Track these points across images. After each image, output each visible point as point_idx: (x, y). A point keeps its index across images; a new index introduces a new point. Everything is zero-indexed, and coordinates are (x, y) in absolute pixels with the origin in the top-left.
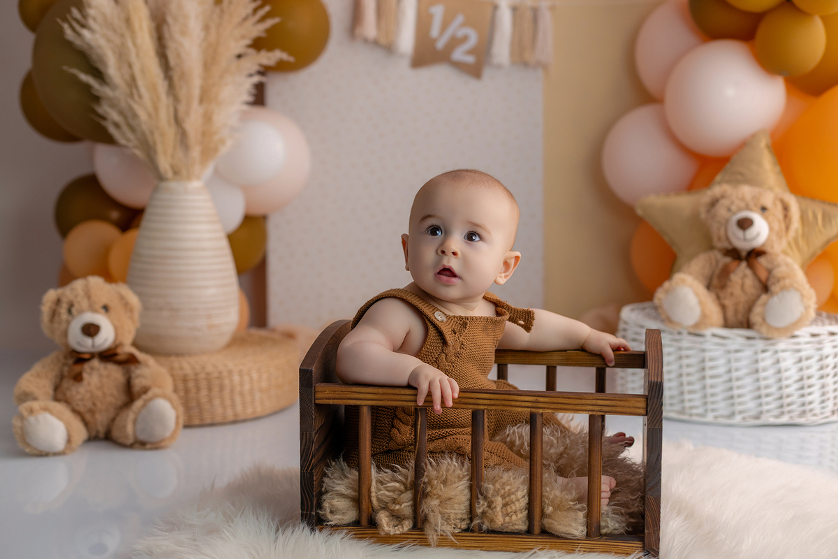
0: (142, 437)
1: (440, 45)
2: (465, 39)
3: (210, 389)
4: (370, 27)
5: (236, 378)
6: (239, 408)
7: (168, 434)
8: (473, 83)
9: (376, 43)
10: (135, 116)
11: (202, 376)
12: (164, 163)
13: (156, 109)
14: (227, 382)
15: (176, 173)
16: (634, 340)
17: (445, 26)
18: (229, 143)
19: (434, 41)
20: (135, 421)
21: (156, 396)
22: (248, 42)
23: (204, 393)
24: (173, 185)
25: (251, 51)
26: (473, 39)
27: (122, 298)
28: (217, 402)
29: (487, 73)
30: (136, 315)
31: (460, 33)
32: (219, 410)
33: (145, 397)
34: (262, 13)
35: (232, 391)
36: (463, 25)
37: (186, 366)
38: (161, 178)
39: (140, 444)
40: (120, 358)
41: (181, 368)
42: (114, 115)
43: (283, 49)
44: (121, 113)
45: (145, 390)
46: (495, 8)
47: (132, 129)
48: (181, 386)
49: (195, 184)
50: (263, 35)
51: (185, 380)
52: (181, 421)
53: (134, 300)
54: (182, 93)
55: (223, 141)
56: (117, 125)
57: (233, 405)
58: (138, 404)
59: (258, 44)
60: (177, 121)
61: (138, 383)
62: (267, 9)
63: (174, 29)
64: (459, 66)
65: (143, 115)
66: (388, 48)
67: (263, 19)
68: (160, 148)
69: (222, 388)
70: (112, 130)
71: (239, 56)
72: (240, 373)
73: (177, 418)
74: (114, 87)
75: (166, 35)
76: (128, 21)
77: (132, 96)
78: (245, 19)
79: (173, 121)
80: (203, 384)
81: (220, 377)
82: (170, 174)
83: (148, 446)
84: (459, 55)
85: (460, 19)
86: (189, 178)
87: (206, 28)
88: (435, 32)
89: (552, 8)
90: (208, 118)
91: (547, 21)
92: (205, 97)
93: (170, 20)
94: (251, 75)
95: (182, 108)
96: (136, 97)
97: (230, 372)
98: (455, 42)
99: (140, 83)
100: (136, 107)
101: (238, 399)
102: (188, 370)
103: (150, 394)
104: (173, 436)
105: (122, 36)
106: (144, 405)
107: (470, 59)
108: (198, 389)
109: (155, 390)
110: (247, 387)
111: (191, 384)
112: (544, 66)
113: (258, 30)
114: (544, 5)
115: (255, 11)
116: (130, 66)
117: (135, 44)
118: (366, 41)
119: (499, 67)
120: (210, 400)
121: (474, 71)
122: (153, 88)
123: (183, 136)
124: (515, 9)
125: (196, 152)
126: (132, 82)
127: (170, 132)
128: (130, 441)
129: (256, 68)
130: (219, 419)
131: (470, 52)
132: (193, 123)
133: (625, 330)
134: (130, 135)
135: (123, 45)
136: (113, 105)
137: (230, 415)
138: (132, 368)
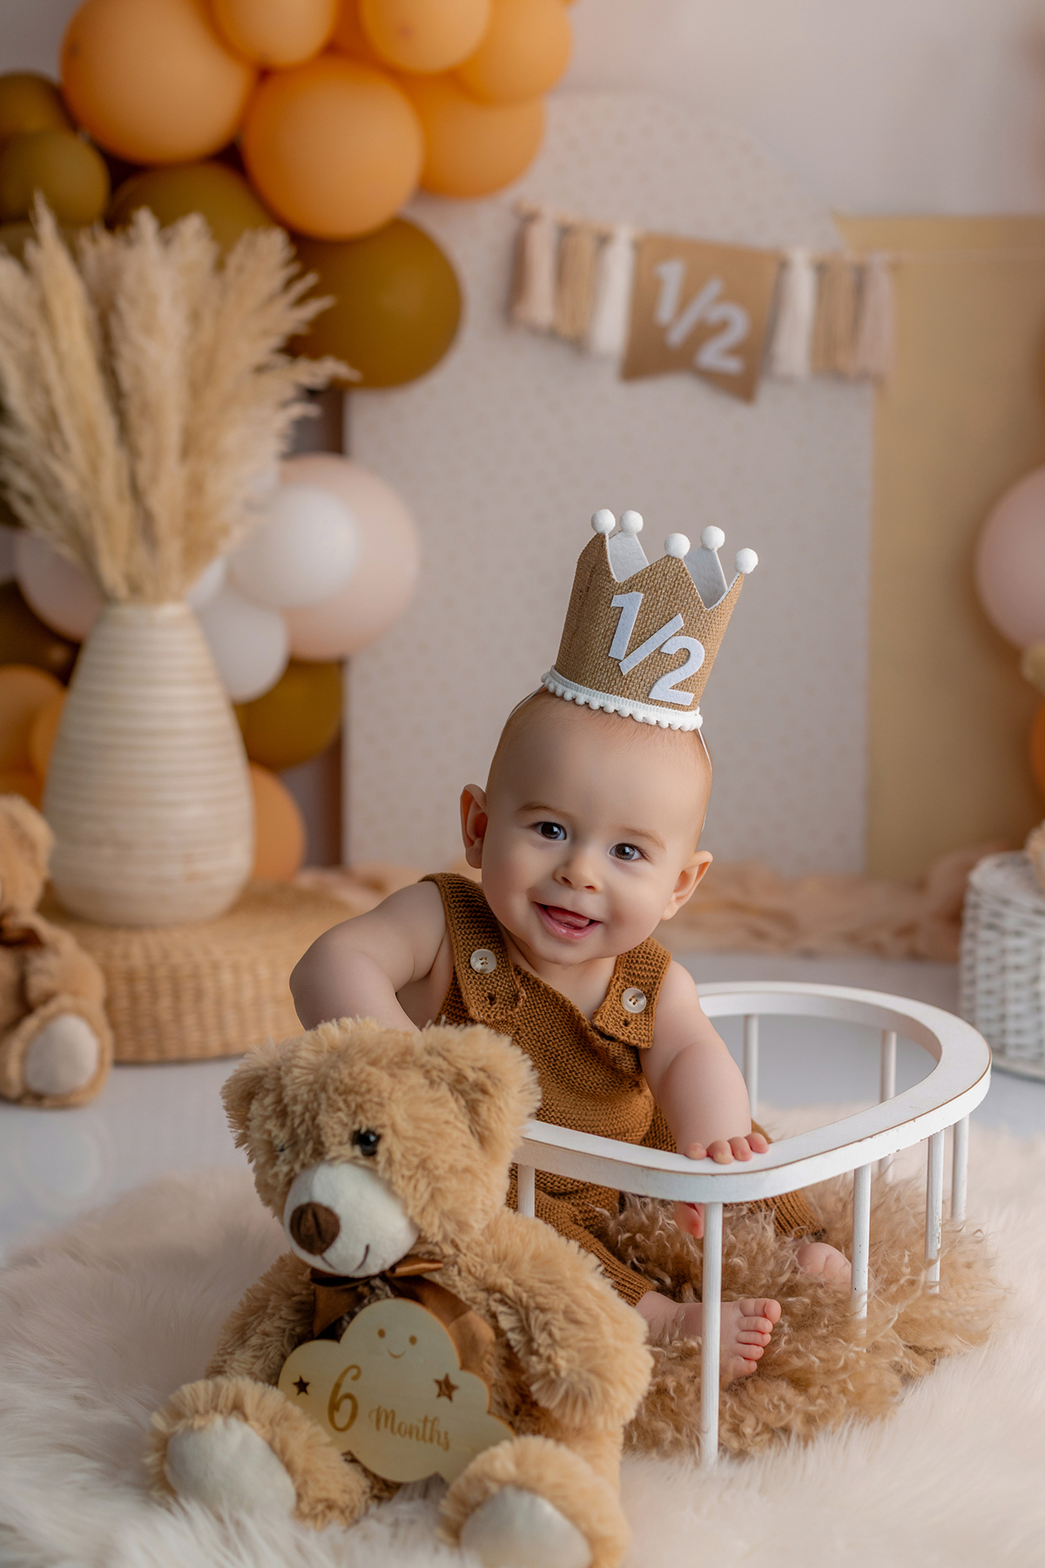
0: (37, 1085)
1: (676, 336)
2: (723, 326)
3: (176, 995)
4: (541, 303)
5: (227, 978)
6: (233, 1033)
7: (83, 1081)
8: (738, 412)
9: (552, 334)
10: (57, 483)
11: (162, 972)
12: (112, 571)
13: (95, 469)
14: (208, 984)
15: (135, 589)
16: (991, 927)
17: (685, 301)
18: (238, 534)
19: (662, 331)
20: (24, 1057)
21: (62, 1011)
22: (275, 341)
23: (165, 1003)
24: (128, 612)
25: (282, 360)
26: (740, 325)
27: (14, 824)
28: (190, 1020)
29: (766, 392)
30: (43, 856)
31: (716, 314)
32: (194, 1037)
33: (42, 1012)
34: (301, 287)
35: (219, 1002)
36: (722, 298)
37: (135, 951)
38: (105, 598)
39: (34, 1098)
40: (13, 934)
41: (126, 956)
42: (21, 481)
43: (340, 355)
44: (34, 476)
45: (48, 997)
46: (783, 265)
47: (56, 507)
48: (121, 989)
49: (170, 611)
50: (303, 330)
51: (131, 978)
52: (109, 1056)
53: (37, 827)
54: (145, 441)
55: (224, 531)
56: (28, 499)
57: (221, 1026)
58: (31, 1024)
59: (294, 348)
60: (136, 492)
61: (38, 984)
62: (311, 280)
63: (131, 319)
64: (715, 380)
65: (70, 483)
66: (577, 344)
67: (302, 300)
68: (102, 543)
69: (199, 995)
70: (20, 508)
71: (260, 369)
72: (236, 969)
73: (101, 1052)
74: (19, 429)
75: (116, 331)
76: (44, 308)
77: (49, 447)
78: (271, 299)
79: (127, 493)
80: (165, 987)
81: (196, 976)
82: (122, 591)
83: (47, 1102)
84: (712, 356)
85: (714, 288)
86: (158, 599)
87: (195, 317)
88: (665, 312)
89: (895, 268)
90: (196, 487)
91: (882, 290)
92: (190, 446)
93: (123, 304)
94: (285, 405)
95: (144, 469)
96: (58, 448)
97: (216, 967)
98: (704, 332)
99: (68, 423)
100: (57, 468)
101: (230, 1017)
102: (137, 959)
103: (52, 1007)
104: (93, 1085)
105: (33, 334)
106: (42, 1028)
107: (732, 365)
108: (155, 996)
109: (65, 1000)
110: (248, 994)
111: (142, 987)
112: (877, 381)
113: (294, 319)
114: (878, 260)
115: (289, 283)
116: (47, 390)
117: (56, 350)
118: (534, 331)
119: (789, 381)
120: (178, 1016)
121: (742, 387)
122: (89, 433)
123: (146, 524)
124: (822, 270)
125: (172, 549)
126: (51, 422)
127: (122, 514)
128: (15, 1090)
129: (289, 392)
130: (193, 1051)
131: (734, 351)
132: (166, 496)
133: (976, 906)
134: (51, 519)
135: (35, 352)
136: (20, 463)
137: (215, 1045)
138: (31, 954)
